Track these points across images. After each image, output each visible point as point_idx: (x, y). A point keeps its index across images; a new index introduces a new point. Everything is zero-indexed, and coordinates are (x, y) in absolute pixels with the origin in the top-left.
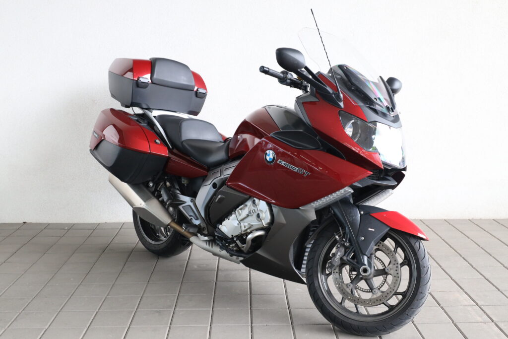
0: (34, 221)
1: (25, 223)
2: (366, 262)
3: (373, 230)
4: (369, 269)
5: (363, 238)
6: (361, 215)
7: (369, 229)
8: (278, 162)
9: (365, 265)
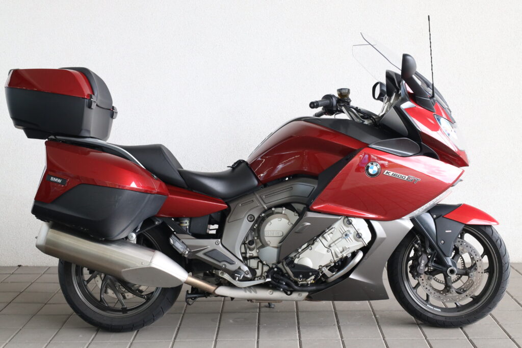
0: (31, 264)
1: (19, 266)
2: (450, 264)
3: (450, 231)
4: (455, 269)
5: (443, 242)
6: (434, 220)
7: (446, 231)
8: (385, 173)
9: (450, 266)
